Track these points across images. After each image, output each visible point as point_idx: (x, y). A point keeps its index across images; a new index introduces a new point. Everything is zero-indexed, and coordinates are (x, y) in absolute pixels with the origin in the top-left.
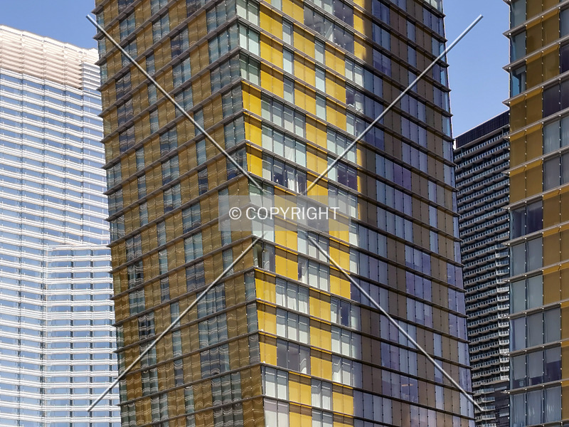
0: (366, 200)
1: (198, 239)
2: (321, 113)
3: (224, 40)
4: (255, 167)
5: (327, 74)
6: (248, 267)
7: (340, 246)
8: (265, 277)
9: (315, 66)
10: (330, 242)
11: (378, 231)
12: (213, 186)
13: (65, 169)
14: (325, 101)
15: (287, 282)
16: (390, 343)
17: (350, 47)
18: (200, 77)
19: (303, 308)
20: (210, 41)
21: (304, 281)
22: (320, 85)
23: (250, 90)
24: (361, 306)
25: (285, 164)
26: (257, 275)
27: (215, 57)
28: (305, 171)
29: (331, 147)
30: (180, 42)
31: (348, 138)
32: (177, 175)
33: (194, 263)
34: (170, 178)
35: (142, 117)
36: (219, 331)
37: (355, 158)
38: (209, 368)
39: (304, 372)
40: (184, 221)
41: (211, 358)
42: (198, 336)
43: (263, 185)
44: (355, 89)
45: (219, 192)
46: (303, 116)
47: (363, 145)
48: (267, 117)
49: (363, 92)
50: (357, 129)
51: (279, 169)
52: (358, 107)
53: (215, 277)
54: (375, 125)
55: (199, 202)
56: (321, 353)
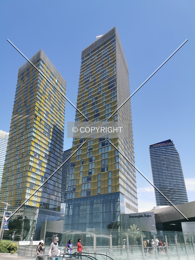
0: (48, 160)
1: (20, 164)
2: (44, 146)
3: (30, 133)
4: (32, 153)
5: (45, 140)
6: (28, 170)
7: (43, 167)
8: (30, 172)
9: (44, 139)
10: (42, 166)
11: (50, 165)
12: (24, 156)
14: (45, 144)
15: (34, 173)
16: (49, 184)
17: (50, 137)
18: (25, 139)
19: (36, 177)
20: (28, 133)
21: (36, 173)
22: (44, 142)
23: (33, 141)
24: (45, 177)
25: (37, 153)
26: (28, 171)
27: (28, 136)
28: (40, 155)
29: (44, 151)
30: (23, 133)
31: (47, 150)
32: (18, 154)
33: (18, 169)
34: (17, 154)
36: (20, 180)
37: (48, 153)
38: (17, 187)
39: (34, 188)
40: (18, 161)
41: (18, 185)
42: (17, 181)
43: (32, 156)
44: (49, 143)
45: (25, 157)
46: (41, 146)
47: (49, 151)
48: (35, 146)
49: (51, 143)
50: (49, 149)
51: (35, 154)
52: (49, 146)
53: (21, 171)
54: (52, 148)
55: (21, 158)
56: (37, 185)
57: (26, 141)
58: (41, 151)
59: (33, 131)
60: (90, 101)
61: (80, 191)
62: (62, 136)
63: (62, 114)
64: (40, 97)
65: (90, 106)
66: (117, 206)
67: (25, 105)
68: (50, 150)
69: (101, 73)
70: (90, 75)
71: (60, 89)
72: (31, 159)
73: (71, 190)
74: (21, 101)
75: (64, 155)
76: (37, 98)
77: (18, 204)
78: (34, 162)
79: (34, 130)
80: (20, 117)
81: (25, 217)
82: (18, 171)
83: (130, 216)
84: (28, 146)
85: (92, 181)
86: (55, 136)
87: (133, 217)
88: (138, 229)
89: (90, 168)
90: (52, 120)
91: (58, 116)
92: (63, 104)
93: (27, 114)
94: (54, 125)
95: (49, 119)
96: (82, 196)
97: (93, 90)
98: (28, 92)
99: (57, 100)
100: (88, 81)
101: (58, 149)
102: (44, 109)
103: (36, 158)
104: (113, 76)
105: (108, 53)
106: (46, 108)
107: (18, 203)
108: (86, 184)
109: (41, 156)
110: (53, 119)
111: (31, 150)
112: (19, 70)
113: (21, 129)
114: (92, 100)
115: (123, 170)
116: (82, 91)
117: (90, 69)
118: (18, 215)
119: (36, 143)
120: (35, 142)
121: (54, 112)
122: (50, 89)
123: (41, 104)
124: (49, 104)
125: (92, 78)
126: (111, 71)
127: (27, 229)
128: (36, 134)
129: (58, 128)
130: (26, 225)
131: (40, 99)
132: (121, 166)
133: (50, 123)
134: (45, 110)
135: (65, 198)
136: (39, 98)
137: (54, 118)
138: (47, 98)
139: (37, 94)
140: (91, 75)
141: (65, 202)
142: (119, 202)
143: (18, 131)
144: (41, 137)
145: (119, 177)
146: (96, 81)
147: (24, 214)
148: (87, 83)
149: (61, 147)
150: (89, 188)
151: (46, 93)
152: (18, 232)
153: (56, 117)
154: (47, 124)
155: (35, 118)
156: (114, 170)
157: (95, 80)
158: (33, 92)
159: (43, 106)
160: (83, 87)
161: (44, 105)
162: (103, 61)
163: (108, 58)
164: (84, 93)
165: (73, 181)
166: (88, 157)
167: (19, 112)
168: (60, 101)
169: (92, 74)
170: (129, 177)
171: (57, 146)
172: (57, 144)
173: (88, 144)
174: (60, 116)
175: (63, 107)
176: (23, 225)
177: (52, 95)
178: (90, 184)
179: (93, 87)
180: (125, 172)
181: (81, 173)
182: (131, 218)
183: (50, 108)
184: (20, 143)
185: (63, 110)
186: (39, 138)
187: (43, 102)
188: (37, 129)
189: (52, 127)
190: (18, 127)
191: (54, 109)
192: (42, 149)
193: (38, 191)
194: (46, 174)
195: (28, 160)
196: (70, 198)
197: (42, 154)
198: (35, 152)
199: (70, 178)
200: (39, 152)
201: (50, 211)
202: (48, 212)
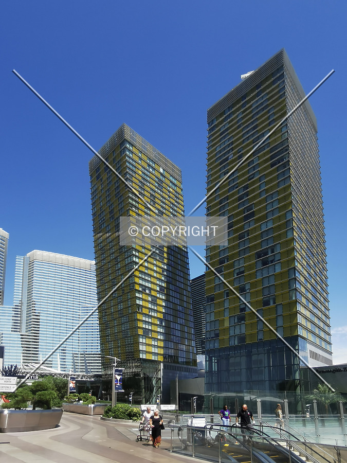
0: (167, 295)
1: (122, 304)
2: (155, 275)
3: (129, 259)
4: (137, 287)
5: (157, 266)
6: (135, 311)
7: (160, 305)
9: (154, 264)
11: (170, 302)
12: (126, 291)
13: (85, 288)
14: (157, 272)
15: (146, 314)
17: (163, 260)
18: (123, 267)
19: (150, 321)
20: (125, 259)
21: (150, 314)
22: (155, 268)
24: (166, 320)
25: (146, 286)
26: (137, 313)
27: (127, 262)
28: (151, 288)
29: (158, 282)
30: (118, 259)
31: (162, 280)
35: (107, 276)
37: (164, 285)
38: (125, 335)
39: (150, 336)
40: (118, 300)
41: (125, 332)
42: (122, 327)
43: (139, 292)
44: (164, 269)
45: (128, 293)
46: (151, 276)
47: (167, 282)
48: (140, 275)
49: (166, 270)
50: (165, 278)
51: (144, 288)
52: (165, 273)
53: (126, 313)
54: (170, 277)
55: (122, 295)
56: (155, 332)
57: (125, 271)
58: (152, 283)
59: (133, 255)
60: (233, 195)
61: (227, 337)
62: (185, 257)
64: (136, 201)
65: (233, 202)
67: (112, 217)
68: (167, 280)
69: (253, 142)
70: (230, 150)
71: (171, 182)
72: (137, 295)
73: (212, 336)
74: (104, 212)
75: (193, 285)
76: (129, 203)
77: (131, 357)
78: (143, 300)
79: (134, 252)
80: (108, 236)
81: (144, 374)
82: (120, 313)
85: (247, 322)
93: (118, 231)
96: (232, 344)
98: (113, 196)
100: (227, 159)
101: (181, 277)
103: (146, 294)
104: (281, 142)
105: (269, 103)
107: (129, 355)
108: (237, 327)
109: (154, 290)
111: (135, 283)
112: (91, 163)
113: (112, 254)
114: (238, 192)
117: (229, 139)
118: (133, 371)
119: (141, 272)
120: (139, 271)
122: (151, 186)
123: (140, 212)
124: (154, 209)
125: (234, 154)
126: (276, 133)
127: (150, 389)
128: (139, 258)
130: (148, 384)
131: (137, 205)
135: (203, 348)
136: (134, 203)
138: (149, 201)
139: (129, 197)
140: (232, 149)
141: (203, 353)
143: (108, 257)
145: (297, 312)
147: (141, 370)
149: (186, 273)
150: (243, 331)
151: (145, 193)
152: (138, 393)
156: (286, 301)
157: (240, 157)
158: (121, 195)
159: (143, 214)
160: (216, 173)
162: (257, 119)
163: (268, 112)
165: (213, 323)
166: (236, 285)
167: (104, 229)
168: (173, 201)
169: (233, 146)
171: (178, 272)
172: (179, 270)
173: (235, 264)
175: (180, 211)
176: (143, 383)
177: (157, 195)
178: (243, 326)
181: (227, 311)
184: (116, 273)
186: (146, 264)
187: (143, 208)
188: (139, 251)
190: (107, 251)
191: (164, 216)
192: (153, 280)
193: (158, 339)
194: (167, 315)
195: (133, 298)
196: (212, 347)
197: (155, 286)
198: (142, 285)
199: (207, 317)
200: (149, 285)
201: (180, 365)
202: (178, 367)
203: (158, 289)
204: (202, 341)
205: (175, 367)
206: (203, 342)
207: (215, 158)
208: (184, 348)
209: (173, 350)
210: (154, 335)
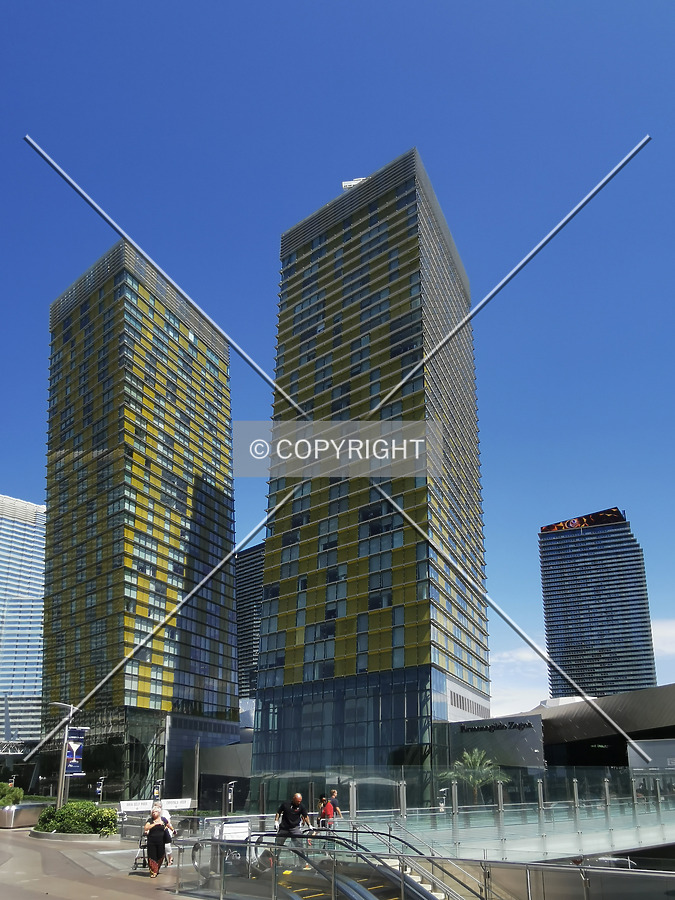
0: (187, 580)
1: (94, 596)
2: (166, 540)
3: (116, 505)
4: (128, 563)
5: (171, 522)
6: (121, 610)
7: (173, 601)
8: (130, 615)
9: (165, 519)
10: (167, 599)
12: (105, 571)
14: (169, 534)
15: (142, 618)
17: (185, 511)
18: (102, 521)
21: (151, 617)
22: (167, 527)
23: (129, 528)
24: (181, 630)
25: (145, 562)
26: (125, 614)
27: (111, 512)
28: (156, 566)
29: (171, 555)
30: (92, 505)
31: (180, 551)
32: (85, 565)
33: (91, 608)
34: (81, 567)
36: (104, 640)
37: (182, 560)
38: (96, 658)
39: (148, 661)
40: (87, 587)
41: (96, 653)
42: (91, 642)
43: (131, 572)
44: (186, 530)
45: (108, 574)
46: (157, 542)
47: (189, 556)
48: (137, 540)
49: (190, 532)
50: (186, 547)
51: (142, 564)
52: (187, 538)
53: (102, 614)
54: (195, 546)
56: (159, 653)
57: (105, 528)
58: (158, 555)
59: (125, 497)
60: (322, 399)
61: (298, 665)
62: (228, 508)
63: (221, 442)
64: (137, 391)
65: (323, 411)
66: (423, 704)
67: (89, 419)
68: (190, 551)
69: (362, 306)
70: (319, 315)
71: (209, 361)
72: (127, 578)
73: (270, 663)
74: (73, 408)
76: (125, 393)
77: (105, 704)
78: (138, 588)
79: (127, 493)
80: (76, 456)
81: (131, 738)
82: (90, 615)
83: (462, 728)
84: (114, 543)
85: (339, 637)
86: (203, 509)
87: (473, 730)
88: (489, 761)
89: (332, 598)
90: (188, 462)
91: (210, 449)
92: (224, 409)
93: (98, 448)
94: (197, 477)
95: (176, 459)
96: (308, 677)
97: (332, 363)
98: (94, 378)
99: (198, 398)
100: (314, 331)
101: (218, 546)
102: (154, 427)
103: (146, 577)
104: (410, 314)
105: (389, 239)
106: (161, 426)
107: (102, 700)
108: (320, 647)
109: (162, 570)
110: (191, 458)
111: (125, 554)
113: (82, 493)
114: (332, 394)
115: (443, 602)
116: (292, 366)
117: (318, 294)
118: (109, 732)
119: (138, 533)
120: (135, 531)
121: (192, 436)
122: (170, 364)
123: (145, 414)
124: (173, 411)
125: (328, 324)
126: (400, 297)
127: (141, 768)
128: (136, 504)
129: (213, 484)
130: (137, 759)
131: (139, 398)
132: (439, 590)
133: (183, 469)
134: (159, 429)
136: (134, 394)
137: (194, 454)
138: (164, 393)
139: (125, 381)
140: (324, 314)
142: (428, 693)
144: (154, 513)
145: (430, 622)
146: (342, 334)
147: (126, 730)
148: (308, 340)
149: (227, 540)
150: (331, 654)
151: (158, 377)
152: (115, 777)
153: (202, 450)
154: (173, 474)
155: (126, 459)
156: (413, 601)
157: (337, 330)
158: (109, 376)
159: (150, 418)
160: (293, 354)
161: (154, 415)
162: (369, 266)
163: (389, 255)
164: (299, 373)
165: (274, 638)
166: (322, 568)
167: (70, 441)
168: (212, 400)
169: (325, 308)
170: (463, 621)
171: (211, 537)
172: (214, 533)
173: (322, 528)
174: (216, 449)
175: (223, 419)
176: (127, 757)
177: (179, 383)
178: (331, 646)
179: (332, 350)
180: (450, 608)
181: (302, 615)
182: (465, 734)
183: (177, 426)
184: (87, 533)
185: (223, 429)
186: (150, 518)
187: (151, 406)
188: (136, 491)
189: (192, 481)
190: (73, 486)
191: (192, 425)
192: (161, 550)
193: (164, 668)
194: (184, 620)
195: (118, 584)
196: (269, 684)
197: (165, 562)
198: (139, 559)
199: (263, 628)
200: (154, 560)
201: (206, 720)
202: (201, 723)
203: (170, 568)
204: (251, 672)
205: (196, 722)
206: (252, 675)
207: (292, 327)
208: (215, 684)
209: (192, 690)
210: (157, 660)
